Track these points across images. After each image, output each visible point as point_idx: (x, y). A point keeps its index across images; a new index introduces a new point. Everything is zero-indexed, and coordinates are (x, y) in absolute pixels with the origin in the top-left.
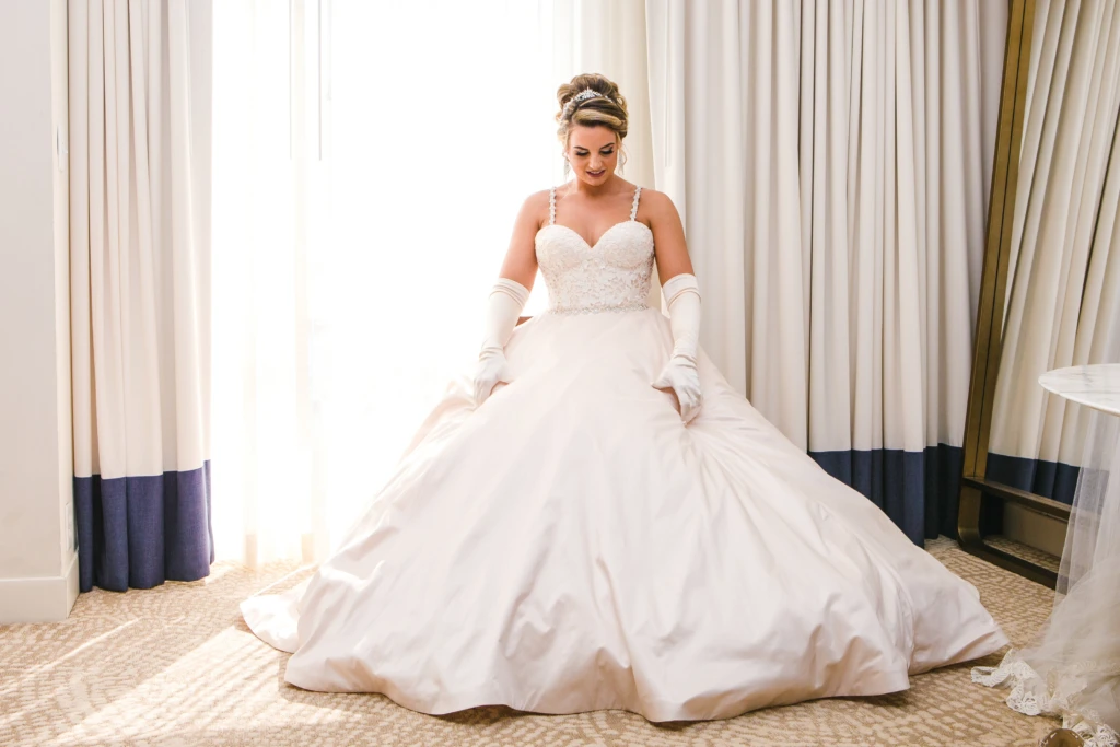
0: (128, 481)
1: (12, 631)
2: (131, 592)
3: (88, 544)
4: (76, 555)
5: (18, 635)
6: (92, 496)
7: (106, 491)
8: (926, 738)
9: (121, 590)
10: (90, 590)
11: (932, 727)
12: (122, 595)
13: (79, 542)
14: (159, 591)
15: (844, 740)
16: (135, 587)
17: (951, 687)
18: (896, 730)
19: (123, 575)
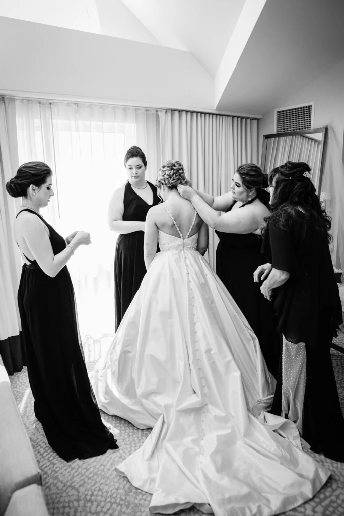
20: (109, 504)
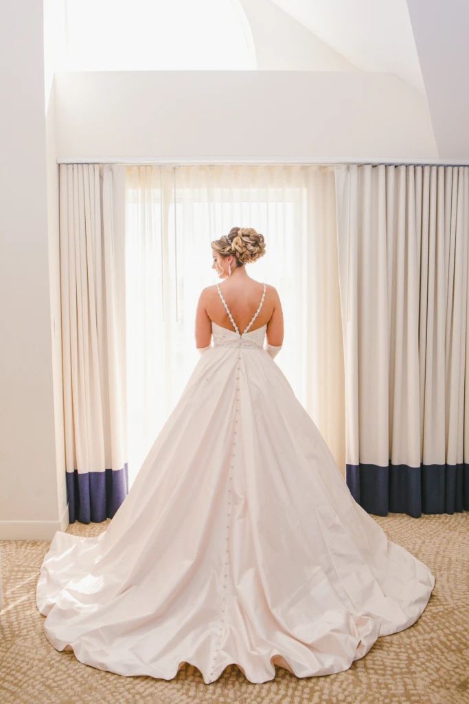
0: (90, 473)
1: (38, 546)
2: (92, 524)
3: (73, 502)
4: (67, 508)
5: (40, 548)
6: (74, 480)
7: (80, 479)
8: (435, 649)
9: (87, 523)
10: (73, 522)
11: (441, 642)
12: (87, 526)
13: (69, 500)
14: (104, 525)
15: (394, 646)
16: (93, 522)
17: (461, 616)
18: (422, 642)
19: (88, 517)
20: (66, 676)
